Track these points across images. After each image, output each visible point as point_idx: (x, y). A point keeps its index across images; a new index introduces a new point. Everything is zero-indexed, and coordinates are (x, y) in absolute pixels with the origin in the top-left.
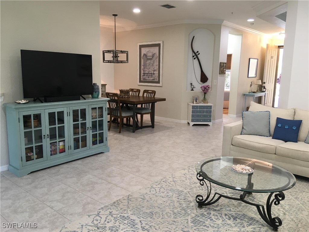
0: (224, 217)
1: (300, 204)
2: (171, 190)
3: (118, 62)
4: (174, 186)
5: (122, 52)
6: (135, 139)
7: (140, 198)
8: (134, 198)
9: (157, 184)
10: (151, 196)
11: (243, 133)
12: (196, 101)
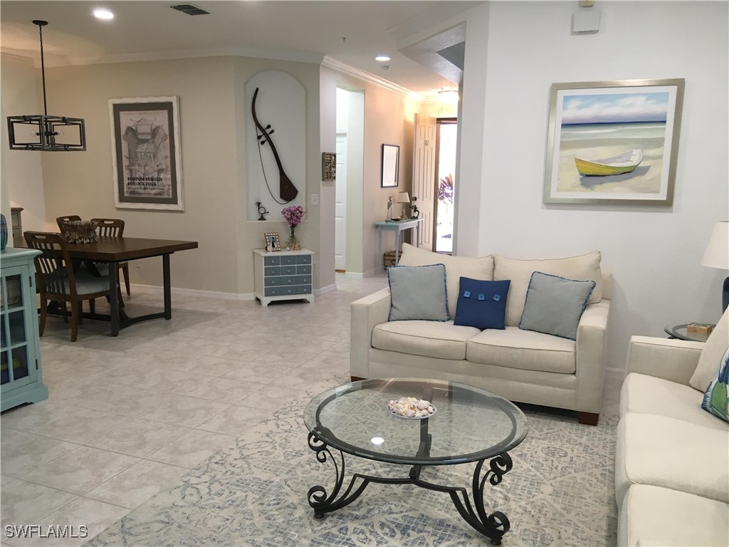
0: (379, 531)
1: (530, 468)
2: (242, 483)
3: (55, 148)
4: (247, 471)
5: (65, 121)
6: (121, 353)
7: (157, 521)
8: (141, 524)
9: (198, 473)
10: (189, 511)
11: (392, 317)
12: (273, 246)
